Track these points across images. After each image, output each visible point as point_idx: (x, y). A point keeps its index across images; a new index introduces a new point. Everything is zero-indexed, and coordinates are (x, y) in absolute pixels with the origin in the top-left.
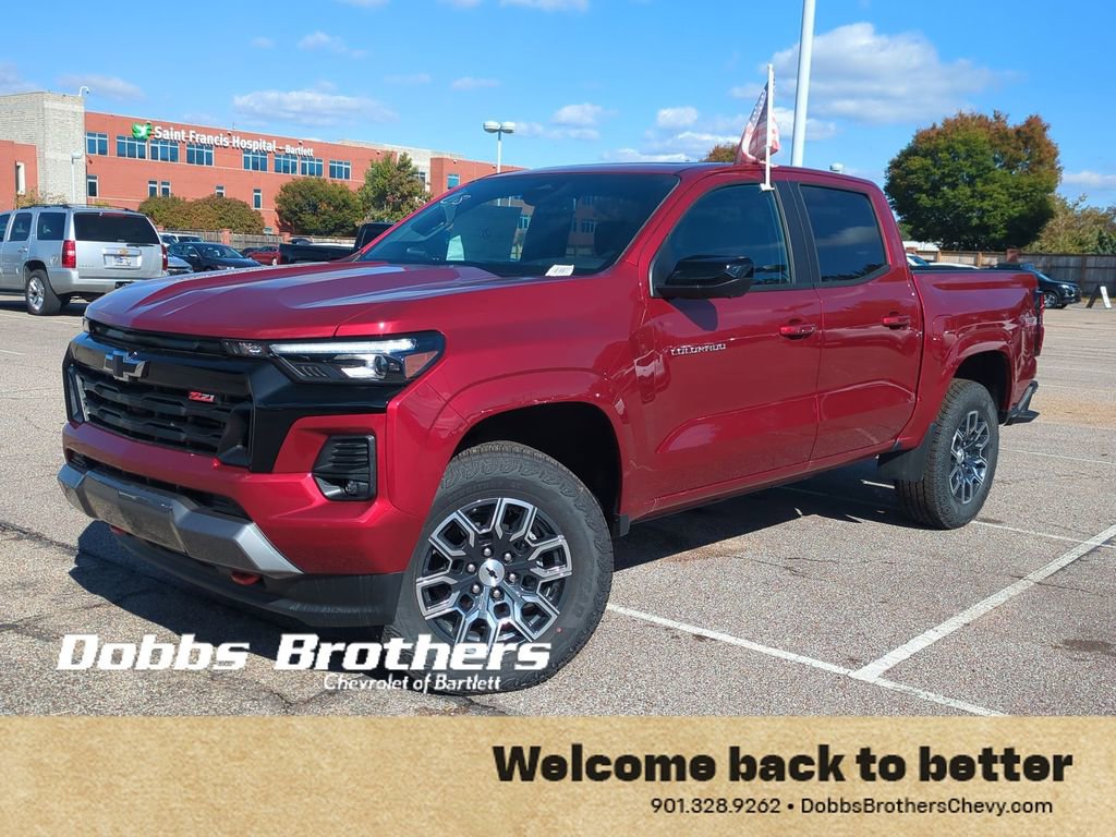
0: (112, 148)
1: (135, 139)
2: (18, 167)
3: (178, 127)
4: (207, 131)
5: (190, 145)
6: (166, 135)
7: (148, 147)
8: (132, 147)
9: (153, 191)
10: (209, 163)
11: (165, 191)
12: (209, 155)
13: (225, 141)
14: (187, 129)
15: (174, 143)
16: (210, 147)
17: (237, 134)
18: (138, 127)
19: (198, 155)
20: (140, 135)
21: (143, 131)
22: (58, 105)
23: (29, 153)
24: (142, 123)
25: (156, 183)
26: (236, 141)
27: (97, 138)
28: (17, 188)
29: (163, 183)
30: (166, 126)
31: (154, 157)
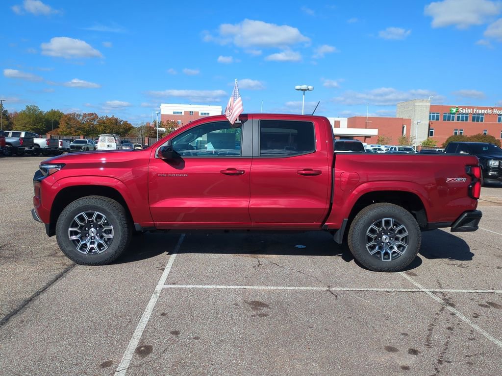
0: (441, 118)
1: (451, 114)
2: (403, 127)
3: (469, 108)
4: (482, 108)
5: (474, 114)
6: (464, 111)
7: (456, 116)
8: (449, 117)
9: (456, 133)
10: (482, 121)
11: (461, 133)
12: (482, 118)
13: (490, 112)
14: (473, 108)
15: (467, 114)
16: (482, 114)
17: (495, 108)
18: (452, 109)
19: (476, 118)
20: (453, 112)
21: (454, 110)
22: (421, 104)
23: (408, 122)
24: (454, 107)
25: (457, 130)
26: (495, 111)
27: (436, 115)
28: (403, 135)
29: (460, 130)
30: (464, 108)
31: (458, 120)
